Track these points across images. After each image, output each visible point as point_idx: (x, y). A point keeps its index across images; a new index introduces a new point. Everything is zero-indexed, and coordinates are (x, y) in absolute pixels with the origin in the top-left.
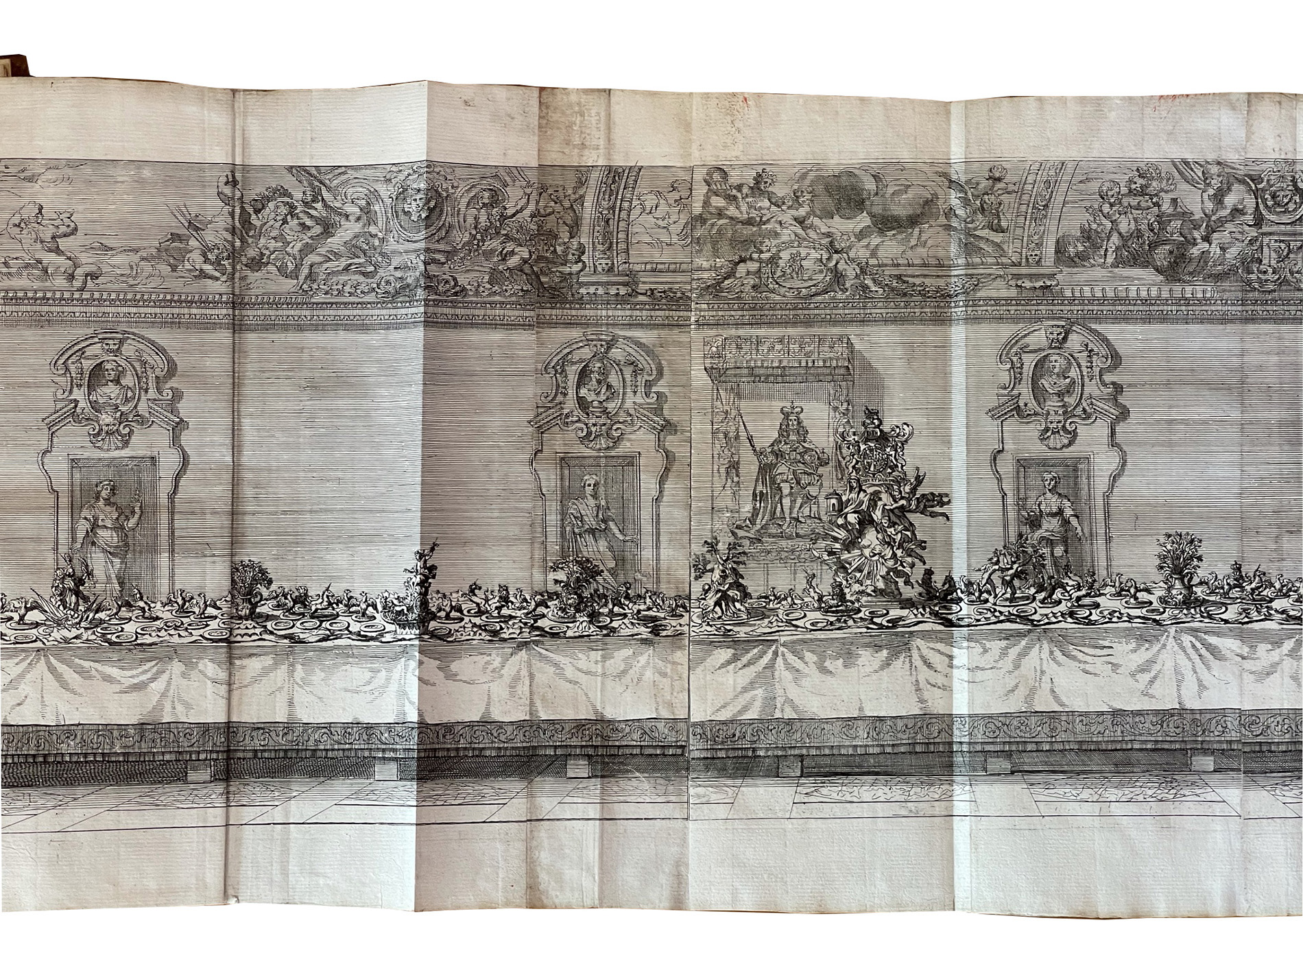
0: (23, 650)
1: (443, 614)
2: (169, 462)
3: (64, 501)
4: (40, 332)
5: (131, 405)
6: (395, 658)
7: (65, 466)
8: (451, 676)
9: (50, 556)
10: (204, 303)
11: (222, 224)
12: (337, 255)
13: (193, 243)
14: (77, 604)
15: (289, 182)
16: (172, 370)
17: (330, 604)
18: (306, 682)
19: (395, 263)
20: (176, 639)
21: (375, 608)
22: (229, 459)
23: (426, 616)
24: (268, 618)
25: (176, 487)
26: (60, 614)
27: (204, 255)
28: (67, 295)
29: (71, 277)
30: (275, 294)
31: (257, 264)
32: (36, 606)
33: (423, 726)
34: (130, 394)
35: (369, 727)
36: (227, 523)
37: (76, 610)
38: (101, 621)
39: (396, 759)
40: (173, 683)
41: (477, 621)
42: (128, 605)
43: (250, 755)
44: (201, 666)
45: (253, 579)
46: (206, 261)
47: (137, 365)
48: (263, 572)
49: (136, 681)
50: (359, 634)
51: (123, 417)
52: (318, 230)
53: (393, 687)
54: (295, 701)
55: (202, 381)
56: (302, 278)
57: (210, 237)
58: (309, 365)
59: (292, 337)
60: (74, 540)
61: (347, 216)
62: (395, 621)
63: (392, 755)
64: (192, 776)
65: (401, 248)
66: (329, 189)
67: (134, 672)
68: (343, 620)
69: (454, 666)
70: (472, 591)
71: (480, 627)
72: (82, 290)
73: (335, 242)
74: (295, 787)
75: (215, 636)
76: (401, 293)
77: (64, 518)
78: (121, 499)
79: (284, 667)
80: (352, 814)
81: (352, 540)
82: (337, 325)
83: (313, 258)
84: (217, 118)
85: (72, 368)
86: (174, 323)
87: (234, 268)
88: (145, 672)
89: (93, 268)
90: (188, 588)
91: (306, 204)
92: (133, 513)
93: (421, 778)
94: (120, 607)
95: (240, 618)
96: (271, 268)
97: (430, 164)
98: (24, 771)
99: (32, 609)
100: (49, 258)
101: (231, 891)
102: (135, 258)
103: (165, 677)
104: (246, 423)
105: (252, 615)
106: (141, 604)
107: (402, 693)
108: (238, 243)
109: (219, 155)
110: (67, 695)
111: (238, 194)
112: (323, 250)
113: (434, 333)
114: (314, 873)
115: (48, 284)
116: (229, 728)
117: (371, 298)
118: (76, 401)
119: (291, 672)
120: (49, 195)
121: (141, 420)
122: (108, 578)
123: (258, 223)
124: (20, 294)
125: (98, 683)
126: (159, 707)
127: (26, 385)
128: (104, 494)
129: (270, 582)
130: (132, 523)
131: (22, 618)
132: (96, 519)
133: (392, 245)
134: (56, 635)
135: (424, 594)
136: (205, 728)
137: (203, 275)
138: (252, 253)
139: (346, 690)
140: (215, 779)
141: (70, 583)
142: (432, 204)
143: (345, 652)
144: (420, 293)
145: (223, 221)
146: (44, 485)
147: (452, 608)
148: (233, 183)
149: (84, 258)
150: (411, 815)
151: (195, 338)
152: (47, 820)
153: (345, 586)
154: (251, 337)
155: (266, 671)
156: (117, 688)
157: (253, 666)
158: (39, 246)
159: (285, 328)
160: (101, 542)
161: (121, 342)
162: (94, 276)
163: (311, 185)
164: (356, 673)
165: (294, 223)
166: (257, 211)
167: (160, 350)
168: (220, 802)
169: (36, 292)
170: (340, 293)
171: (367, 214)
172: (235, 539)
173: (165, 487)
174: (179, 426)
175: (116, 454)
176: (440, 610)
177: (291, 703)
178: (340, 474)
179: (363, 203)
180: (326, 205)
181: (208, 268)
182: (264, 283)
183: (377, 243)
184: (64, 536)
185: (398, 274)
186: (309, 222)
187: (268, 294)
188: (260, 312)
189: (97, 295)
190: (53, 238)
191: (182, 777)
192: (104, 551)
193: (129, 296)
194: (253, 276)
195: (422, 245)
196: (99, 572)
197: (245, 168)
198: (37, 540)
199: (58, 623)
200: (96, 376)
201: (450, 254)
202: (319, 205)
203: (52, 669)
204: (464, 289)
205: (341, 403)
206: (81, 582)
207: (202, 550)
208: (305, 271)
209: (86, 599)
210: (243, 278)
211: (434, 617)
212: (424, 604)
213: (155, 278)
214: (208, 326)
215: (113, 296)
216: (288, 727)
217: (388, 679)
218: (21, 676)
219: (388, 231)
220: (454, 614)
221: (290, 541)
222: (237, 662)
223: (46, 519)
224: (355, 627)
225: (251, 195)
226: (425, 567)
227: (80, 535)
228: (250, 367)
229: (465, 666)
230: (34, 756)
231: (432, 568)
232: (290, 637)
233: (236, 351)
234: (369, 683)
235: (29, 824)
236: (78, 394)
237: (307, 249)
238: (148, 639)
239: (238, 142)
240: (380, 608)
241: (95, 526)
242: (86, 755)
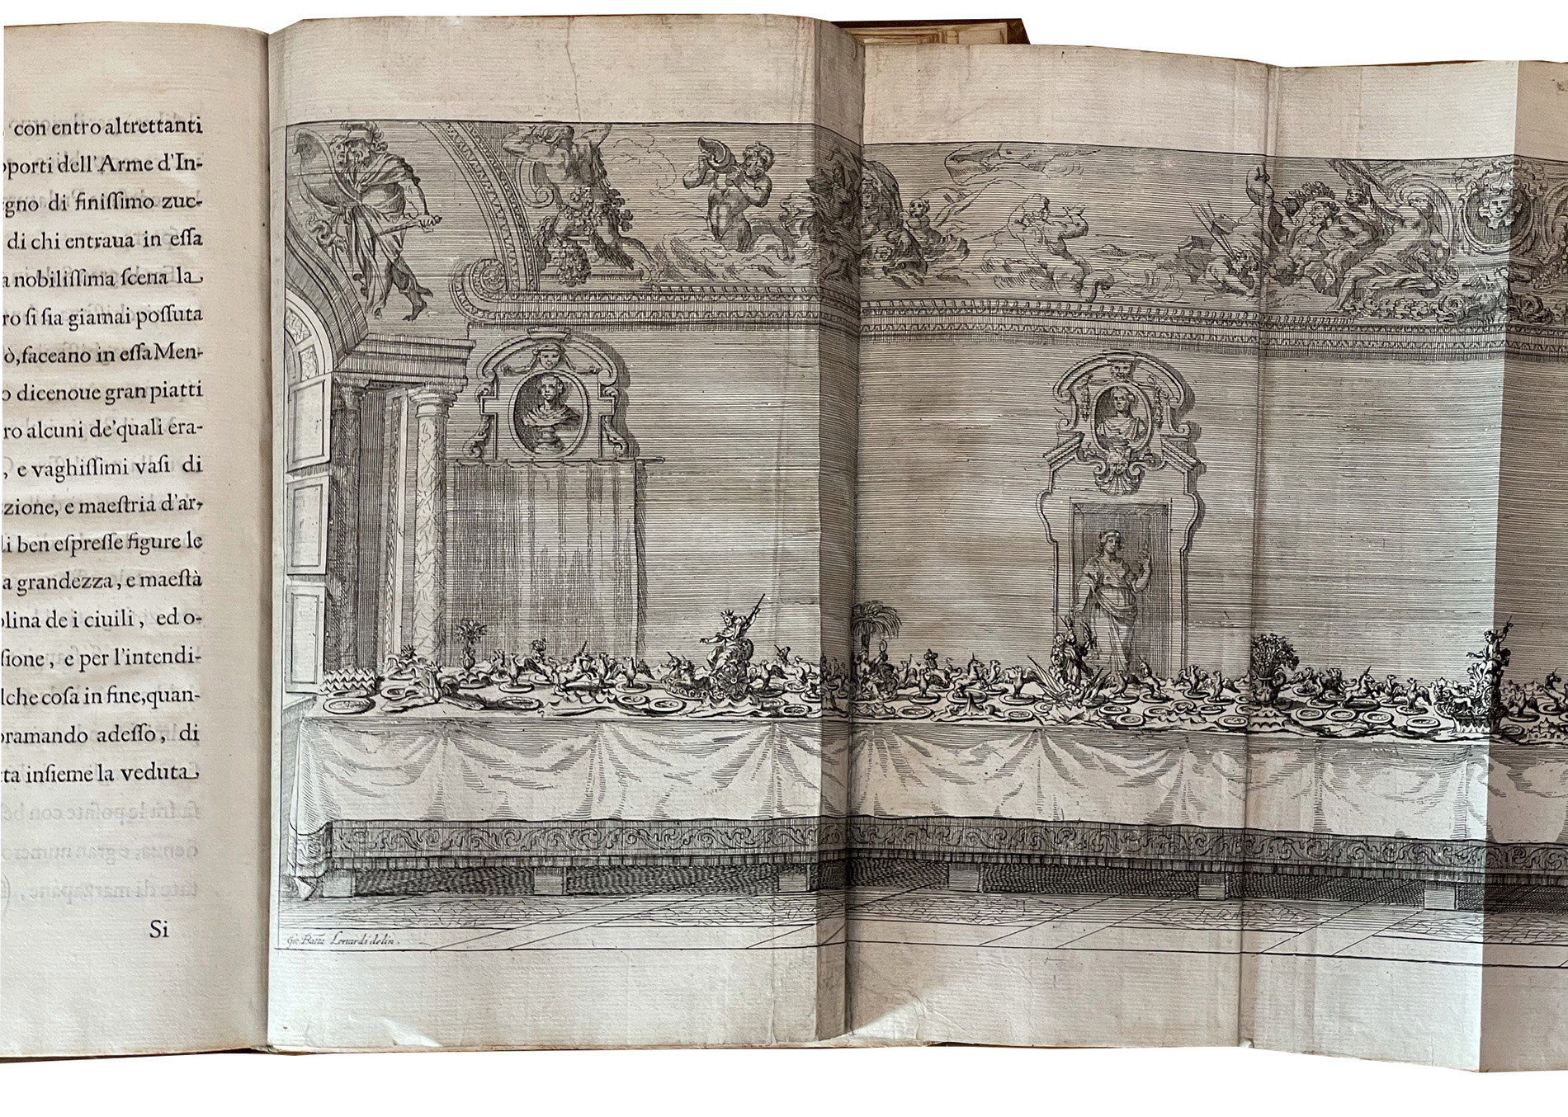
0: (1019, 730)
1: (1515, 710)
2: (1182, 512)
3: (1065, 553)
4: (1044, 350)
5: (1143, 441)
6: (1455, 760)
7: (1066, 511)
8: (1523, 786)
9: (1049, 618)
10: (1227, 322)
11: (1251, 227)
12: (1389, 269)
13: (1216, 249)
14: (1079, 678)
15: (1331, 178)
16: (1189, 402)
17: (1369, 692)
18: (1337, 785)
19: (1463, 279)
20: (1188, 726)
21: (1427, 699)
22: (1250, 511)
23: (1498, 710)
24: (1293, 705)
25: (1189, 541)
26: (1060, 688)
27: (1228, 264)
28: (1074, 307)
29: (1080, 286)
30: (1309, 314)
31: (1288, 276)
32: (1034, 678)
33: (1491, 843)
34: (1142, 428)
35: (1418, 845)
36: (1247, 589)
37: (1077, 685)
38: (1106, 699)
39: (1454, 885)
40: (1185, 777)
41: (1555, 720)
42: (1136, 681)
43: (1268, 870)
44: (1215, 760)
45: (1276, 657)
46: (1231, 271)
47: (1150, 393)
48: (1288, 649)
49: (1142, 773)
50: (1405, 729)
51: (1133, 457)
52: (1364, 236)
53: (1451, 796)
54: (1325, 805)
55: (1219, 413)
56: (1343, 294)
57: (1236, 242)
58: (1349, 401)
59: (1329, 367)
60: (1076, 600)
61: (1402, 222)
62: (1453, 716)
63: (1447, 879)
64: (1204, 891)
65: (1471, 260)
66: (1380, 187)
67: (1141, 763)
68: (1386, 712)
69: (1528, 774)
70: (1550, 683)
71: (1558, 727)
72: (1090, 301)
73: (1385, 252)
74: (1322, 911)
75: (1233, 723)
76: (1473, 316)
77: (1066, 575)
78: (1129, 554)
79: (1311, 766)
80: (1395, 948)
81: (1401, 614)
82: (1385, 354)
83: (1357, 271)
84: (1249, 99)
85: (1078, 395)
86: (1191, 345)
87: (1261, 281)
88: (1153, 763)
89: (1105, 276)
90: (1200, 663)
91: (1351, 205)
92: (1142, 571)
93: (1489, 910)
94: (1126, 683)
95: (1259, 703)
96: (1305, 282)
97: (1519, 159)
98: (1019, 874)
99: (1029, 680)
100: (1056, 262)
101: (1244, 1033)
102: (1151, 265)
103: (1175, 770)
104: (1272, 470)
105: (1274, 701)
106: (1150, 681)
107: (1463, 805)
108: (1266, 251)
109: (1248, 143)
110: (1066, 785)
111: (1268, 191)
112: (1370, 262)
113: (1515, 365)
114: (1344, 1017)
115: (1053, 293)
116: (1246, 836)
117: (1430, 321)
118: (1082, 435)
119: (1320, 772)
120: (1058, 188)
121: (1154, 461)
122: (1114, 647)
123: (1291, 228)
124: (1022, 304)
125: (1100, 773)
126: (1168, 806)
127: (1026, 413)
128: (1109, 547)
129: (1296, 662)
130: (1142, 581)
131: (1018, 691)
132: (1101, 577)
133: (1461, 257)
134: (1055, 713)
135: (1496, 685)
136: (1220, 834)
137: (1227, 288)
138: (1282, 263)
139: (1387, 797)
140: (1229, 897)
141: (1071, 652)
142: (1518, 208)
143: (1387, 751)
144: (1501, 318)
145: (1251, 224)
146: (1042, 534)
147: (1526, 702)
148: (1266, 178)
149: (1094, 263)
150: (1477, 953)
151: (1216, 363)
152: (1043, 934)
153: (1390, 670)
154: (1280, 366)
155: (1289, 770)
156: (1122, 780)
157: (1275, 762)
158: (1044, 247)
159: (1322, 355)
160: (1106, 605)
161: (1133, 366)
162: (1105, 285)
163: (1357, 181)
164: (1403, 777)
165: (1334, 228)
166: (1290, 213)
167: (1177, 377)
168: (1234, 923)
169: (1039, 302)
170: (1391, 314)
171: (1429, 219)
172: (1256, 608)
173: (1177, 543)
174: (1196, 469)
175: (1125, 499)
176: (1512, 704)
177: (1318, 810)
178: (1385, 534)
179: (1424, 205)
180: (1376, 207)
181: (1233, 280)
182: (1293, 300)
183: (1440, 254)
184: (1065, 595)
185: (1469, 293)
186: (1353, 227)
187: (1301, 314)
188: (1290, 335)
189: (1107, 309)
190: (1061, 238)
191: (1191, 892)
192: (1109, 615)
193: (1144, 311)
194: (1283, 291)
195: (1506, 258)
196: (1103, 642)
197: (1279, 160)
198: (1035, 598)
199: (1058, 699)
200: (1104, 406)
201: (1535, 270)
202: (1367, 207)
203: (1050, 755)
204: (1550, 314)
205: (1389, 449)
206: (1082, 651)
207: (1219, 619)
208: (1348, 286)
209: (1089, 672)
210: (1271, 294)
211: (1506, 713)
212: (1496, 696)
213: (1174, 289)
214: (1232, 349)
215: (1126, 310)
216: (1315, 838)
217: (1443, 786)
218: (1016, 760)
219: (1456, 240)
220: (1528, 710)
221: (1323, 613)
222: (1255, 757)
223: (1045, 575)
224: (1400, 721)
225: (1284, 193)
226: (1497, 651)
227: (1083, 594)
228: (1279, 402)
229: (1540, 774)
230: (1029, 857)
231: (1506, 653)
232: (1319, 729)
233: (1263, 381)
234: (1418, 790)
235: (1022, 938)
236: (1085, 426)
237: (1350, 261)
238: (1157, 724)
239: (1272, 128)
240: (1433, 699)
241: (1099, 585)
242: (1086, 859)
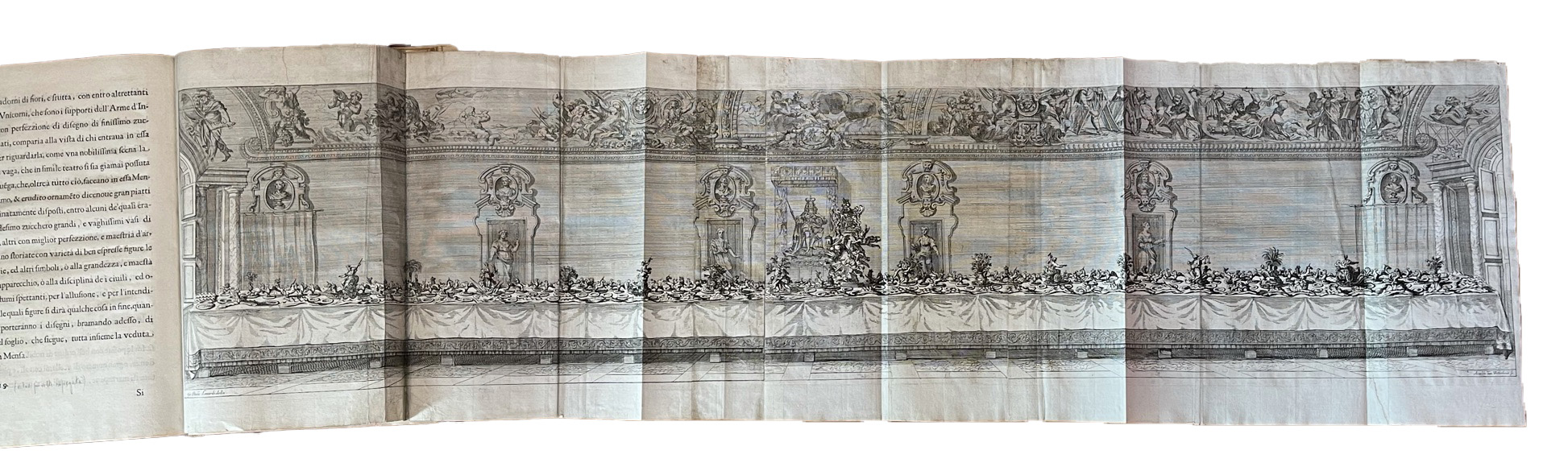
0: (467, 305)
1: (654, 290)
2: (531, 223)
3: (485, 239)
4: (474, 164)
5: (515, 196)
6: (634, 309)
7: (485, 224)
8: (659, 317)
9: (479, 263)
10: (547, 152)
11: (555, 116)
12: (607, 130)
13: (542, 124)
14: (491, 285)
15: (585, 97)
16: (532, 181)
17: (604, 286)
18: (593, 320)
19: (632, 133)
20: (535, 301)
21: (624, 286)
22: (558, 221)
23: (647, 290)
24: (576, 292)
25: (535, 233)
26: (483, 289)
27: (547, 130)
28: (485, 148)
29: (488, 140)
30: (578, 148)
31: (571, 134)
32: (473, 286)
33: (645, 339)
34: (514, 192)
35: (621, 340)
36: (557, 249)
37: (490, 288)
38: (502, 293)
39: (633, 354)
40: (534, 320)
41: (670, 293)
42: (513, 285)
43: (568, 353)
44: (546, 313)
45: (569, 274)
46: (548, 132)
47: (517, 179)
48: (574, 271)
49: (517, 319)
50: (617, 299)
51: (511, 202)
52: (598, 118)
53: (632, 322)
54: (589, 328)
55: (545, 186)
56: (591, 140)
57: (549, 122)
58: (594, 179)
59: (586, 167)
60: (489, 257)
61: (611, 113)
62: (633, 293)
63: (631, 352)
64: (542, 361)
65: (634, 126)
66: (603, 101)
67: (516, 315)
68: (610, 293)
69: (659, 313)
70: (668, 280)
71: (671, 295)
72: (492, 145)
73: (605, 124)
74: (588, 367)
75: (553, 300)
76: (635, 147)
77: (485, 248)
78: (510, 239)
79: (583, 314)
80: (614, 378)
81: (613, 257)
82: (606, 162)
83: (595, 131)
84: (554, 69)
85: (488, 180)
86: (533, 160)
87: (560, 135)
88: (521, 315)
89: (498, 136)
90: (539, 278)
91: (592, 107)
92: (515, 245)
93: (644, 362)
94: (510, 286)
95: (564, 292)
96: (577, 136)
97: (647, 89)
98: (468, 358)
99: (470, 287)
100: (478, 131)
101: (560, 413)
102: (516, 131)
103: (530, 317)
104: (566, 205)
105: (569, 291)
106: (519, 285)
107: (636, 325)
108: (562, 125)
109: (554, 86)
110: (486, 325)
111: (562, 103)
112: (600, 128)
113: (649, 164)
114: (597, 405)
115: (477, 143)
116: (559, 340)
117: (622, 149)
118: (490, 195)
119: (587, 316)
120: (478, 103)
121: (519, 204)
122: (505, 273)
123: (571, 116)
124: (465, 147)
125: (500, 320)
126: (527, 331)
127: (466, 187)
128: (502, 236)
129: (577, 276)
130: (515, 249)
131: (466, 290)
132: (499, 247)
133: (631, 126)
134: (482, 298)
135: (645, 281)
136: (548, 340)
137: (546, 139)
138: (568, 129)
139: (611, 324)
140: (553, 363)
141: (487, 276)
142: (649, 107)
143: (610, 307)
144: (643, 147)
145: (555, 115)
146: (476, 232)
147: (659, 287)
148: (560, 98)
149: (493, 131)
150: (640, 379)
151: (542, 167)
152: (478, 380)
153: (611, 278)
154: (568, 167)
155: (575, 316)
156: (509, 322)
157: (570, 313)
158: (473, 126)
159: (584, 162)
160: (501, 257)
161: (510, 168)
162: (498, 139)
163: (595, 98)
164: (616, 316)
165: (587, 116)
166: (571, 111)
167: (527, 172)
168: (555, 373)
170: (608, 147)
171: (620, 112)
172: (561, 257)
173: (530, 233)
174: (536, 206)
175: (506, 218)
176: (653, 288)
177: (586, 329)
178: (608, 228)
179: (618, 107)
180: (601, 107)
181: (549, 136)
182: (571, 143)
183: (624, 124)
184: (485, 254)
185: (634, 138)
186: (594, 115)
187: (576, 148)
188: (572, 156)
189: (499, 148)
190: (480, 122)
191: (537, 362)
192: (502, 261)
193: (514, 148)
194: (569, 139)
195: (644, 125)
196: (500, 271)
197: (565, 91)
198: (473, 256)
199: (482, 293)
200: (499, 184)
201: (657, 130)
202: (598, 108)
203: (480, 314)
204: (663, 145)
205: (608, 196)
206: (492, 275)
207: (546, 261)
208: (592, 137)
209: (495, 283)
210: (564, 140)
211: (650, 291)
212: (646, 285)
213: (525, 140)
214: (549, 161)
215: (506, 148)
216: (585, 340)
217: (630, 319)
218: (466, 316)
219: (629, 119)
220: (659, 290)
221: (586, 258)
222: (563, 311)
223: (477, 247)
224: (615, 296)
225: (568, 103)
226: (646, 268)
227: (492, 254)
228: (568, 179)
229: (665, 313)
230: (472, 352)
231: (650, 269)
232: (586, 300)
233: (561, 173)
234: (621, 321)
235: (470, 382)
236: (491, 192)
237: (593, 128)
238: (522, 301)
239: (562, 79)
240: (626, 287)
241: (498, 250)
242: (495, 351)
